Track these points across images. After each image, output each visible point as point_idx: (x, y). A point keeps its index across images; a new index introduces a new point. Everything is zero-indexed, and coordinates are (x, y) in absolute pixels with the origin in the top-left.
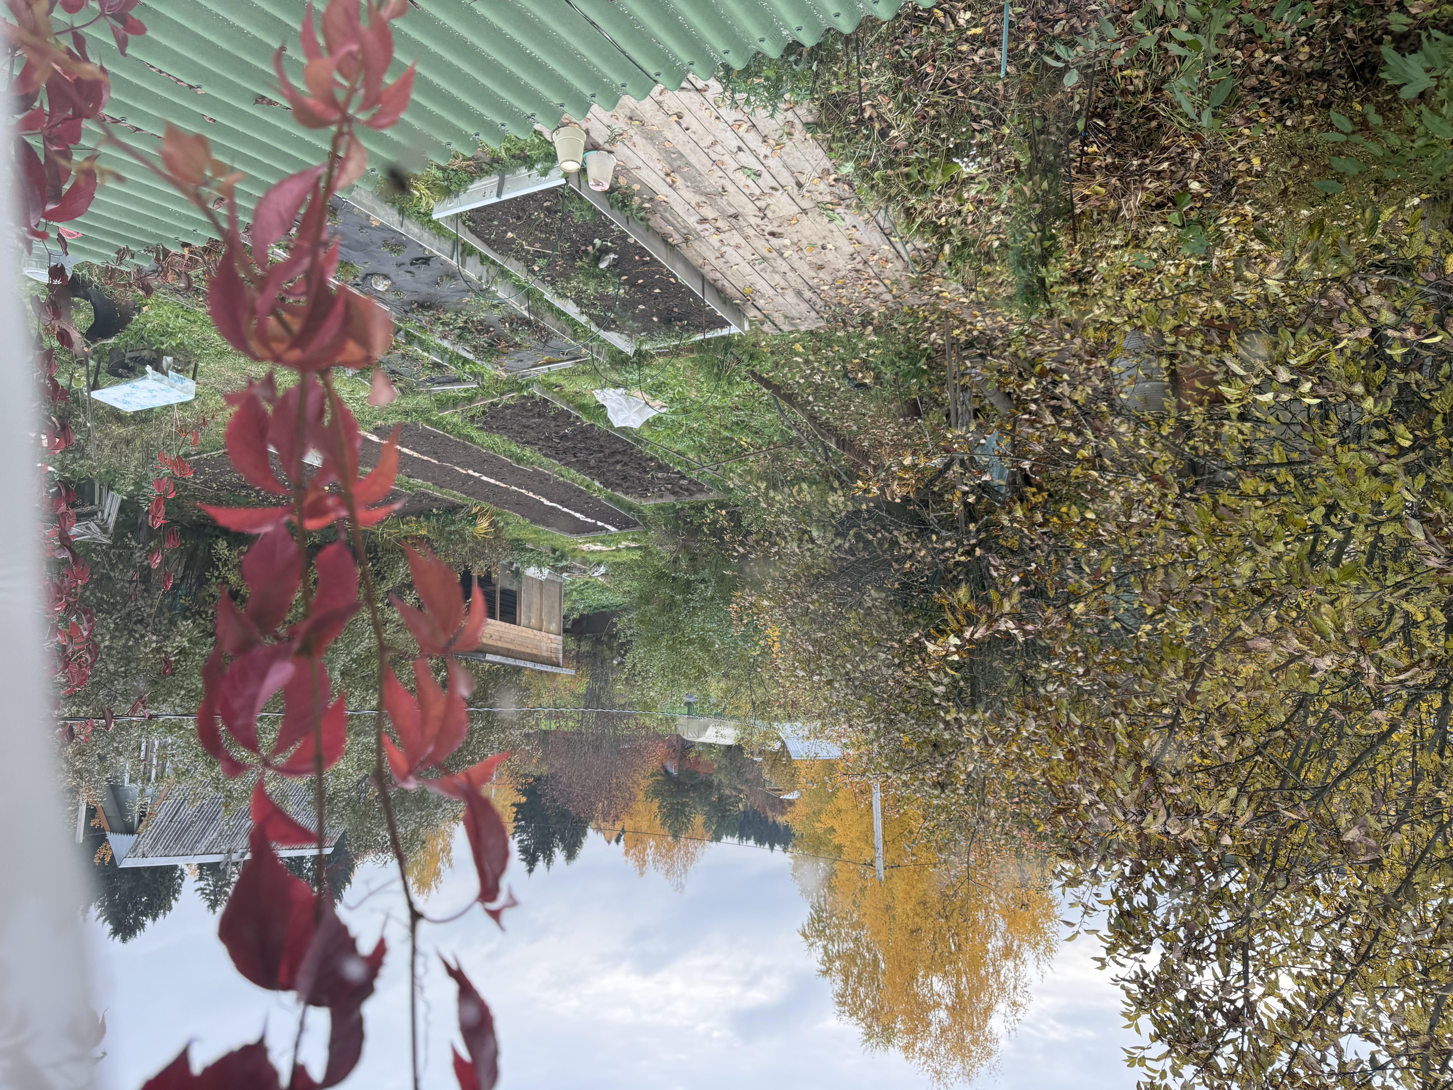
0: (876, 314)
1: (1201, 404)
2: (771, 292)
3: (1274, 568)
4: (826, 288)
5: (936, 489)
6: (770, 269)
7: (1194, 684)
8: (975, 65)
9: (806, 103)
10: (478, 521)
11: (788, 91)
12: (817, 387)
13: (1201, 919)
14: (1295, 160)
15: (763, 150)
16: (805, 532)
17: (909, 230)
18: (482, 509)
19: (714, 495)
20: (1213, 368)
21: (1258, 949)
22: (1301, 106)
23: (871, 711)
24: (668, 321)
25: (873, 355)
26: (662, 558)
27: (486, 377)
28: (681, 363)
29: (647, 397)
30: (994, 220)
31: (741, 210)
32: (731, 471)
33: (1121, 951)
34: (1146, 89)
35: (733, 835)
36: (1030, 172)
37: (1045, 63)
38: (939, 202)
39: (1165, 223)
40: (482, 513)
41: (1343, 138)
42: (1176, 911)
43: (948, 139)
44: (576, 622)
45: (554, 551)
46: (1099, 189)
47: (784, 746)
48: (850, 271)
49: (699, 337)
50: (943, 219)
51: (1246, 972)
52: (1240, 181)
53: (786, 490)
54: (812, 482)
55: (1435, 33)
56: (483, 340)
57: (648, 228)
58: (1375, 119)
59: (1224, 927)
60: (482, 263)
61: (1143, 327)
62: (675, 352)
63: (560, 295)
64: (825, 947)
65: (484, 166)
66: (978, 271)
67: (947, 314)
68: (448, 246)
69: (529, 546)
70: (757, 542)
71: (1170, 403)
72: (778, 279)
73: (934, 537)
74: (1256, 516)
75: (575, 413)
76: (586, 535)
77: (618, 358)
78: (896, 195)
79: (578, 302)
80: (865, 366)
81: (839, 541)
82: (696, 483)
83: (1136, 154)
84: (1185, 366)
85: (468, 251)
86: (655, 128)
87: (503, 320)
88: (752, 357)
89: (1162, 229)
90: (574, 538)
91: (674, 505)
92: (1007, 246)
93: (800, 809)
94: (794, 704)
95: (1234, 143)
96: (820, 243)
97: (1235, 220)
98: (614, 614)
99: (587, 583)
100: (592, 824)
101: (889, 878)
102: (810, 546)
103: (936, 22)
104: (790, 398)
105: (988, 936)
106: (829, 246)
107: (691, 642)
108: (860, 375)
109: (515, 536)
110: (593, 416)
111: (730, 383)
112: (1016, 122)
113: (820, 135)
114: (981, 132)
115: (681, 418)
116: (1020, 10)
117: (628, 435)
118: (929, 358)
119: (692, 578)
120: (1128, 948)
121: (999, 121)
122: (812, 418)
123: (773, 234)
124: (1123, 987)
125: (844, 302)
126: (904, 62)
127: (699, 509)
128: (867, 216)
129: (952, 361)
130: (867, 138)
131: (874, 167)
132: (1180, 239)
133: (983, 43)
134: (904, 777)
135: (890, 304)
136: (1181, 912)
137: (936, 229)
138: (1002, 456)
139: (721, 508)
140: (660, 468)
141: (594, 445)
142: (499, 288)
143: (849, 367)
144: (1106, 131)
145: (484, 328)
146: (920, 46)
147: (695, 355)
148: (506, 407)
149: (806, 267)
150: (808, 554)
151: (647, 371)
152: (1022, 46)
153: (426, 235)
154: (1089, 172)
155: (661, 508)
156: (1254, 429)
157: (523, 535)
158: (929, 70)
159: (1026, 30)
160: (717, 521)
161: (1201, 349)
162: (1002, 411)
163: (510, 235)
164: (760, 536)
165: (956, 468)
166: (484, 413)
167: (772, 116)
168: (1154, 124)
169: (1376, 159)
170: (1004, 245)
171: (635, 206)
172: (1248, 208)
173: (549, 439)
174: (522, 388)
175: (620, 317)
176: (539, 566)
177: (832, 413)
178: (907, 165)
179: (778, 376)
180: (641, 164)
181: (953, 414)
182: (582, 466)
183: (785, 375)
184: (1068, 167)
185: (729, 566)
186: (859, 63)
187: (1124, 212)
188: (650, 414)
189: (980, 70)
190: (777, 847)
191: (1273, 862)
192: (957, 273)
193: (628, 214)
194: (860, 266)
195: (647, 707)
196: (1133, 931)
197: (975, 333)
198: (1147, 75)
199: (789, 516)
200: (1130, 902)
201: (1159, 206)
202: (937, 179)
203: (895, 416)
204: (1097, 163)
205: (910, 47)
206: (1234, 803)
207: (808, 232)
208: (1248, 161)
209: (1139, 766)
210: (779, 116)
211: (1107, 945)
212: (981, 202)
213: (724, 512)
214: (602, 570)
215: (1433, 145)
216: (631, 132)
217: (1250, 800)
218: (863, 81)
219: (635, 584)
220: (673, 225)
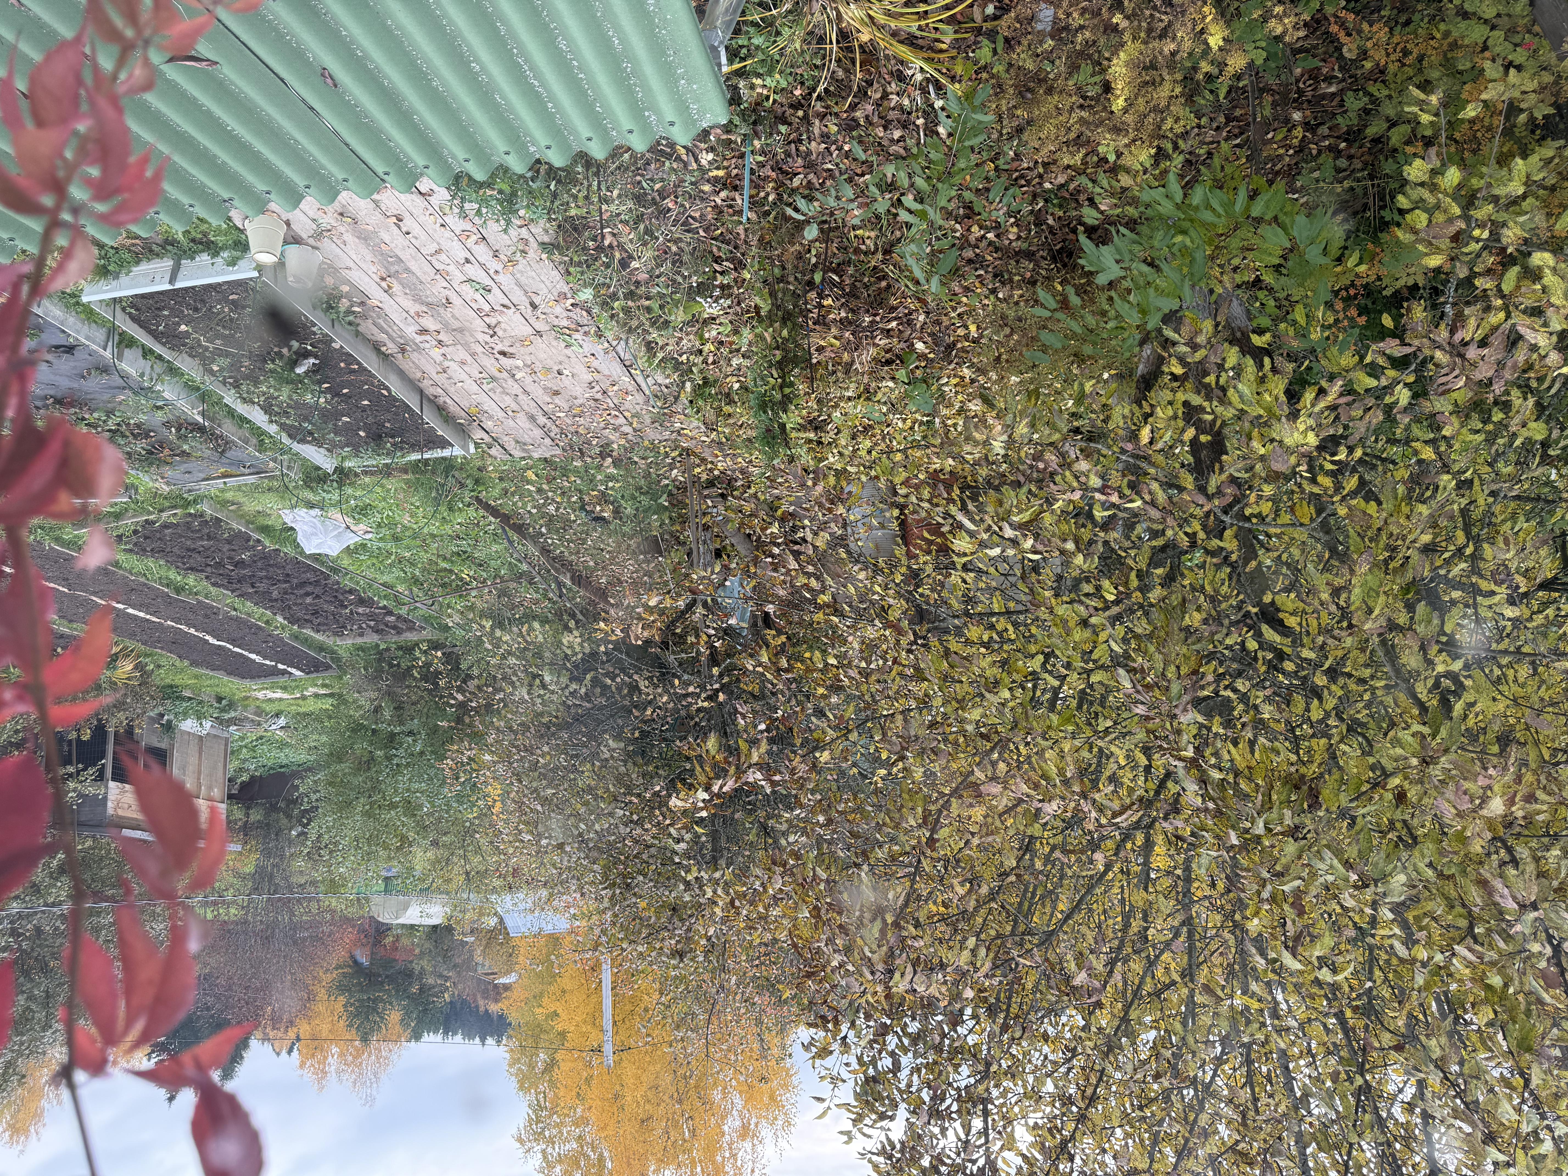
0: (615, 446)
1: (929, 552)
2: (501, 414)
3: (1001, 713)
4: (562, 415)
5: (678, 631)
6: (499, 390)
7: (933, 831)
8: (716, 206)
9: (542, 222)
10: (119, 663)
11: (523, 207)
12: (551, 519)
13: (943, 1078)
14: (1007, 330)
15: (494, 265)
16: (535, 676)
17: (650, 364)
18: (125, 648)
19: (427, 634)
20: (941, 520)
21: (997, 1103)
22: (1011, 281)
23: (606, 877)
24: (377, 437)
25: (612, 488)
26: (360, 707)
27: (141, 490)
28: (391, 484)
29: (349, 521)
30: (735, 362)
31: (467, 324)
32: (449, 606)
33: (867, 1121)
34: (877, 249)
35: (436, 1031)
36: (771, 318)
37: (784, 214)
38: (681, 339)
39: (893, 379)
40: (125, 654)
41: (1048, 314)
42: (918, 1070)
43: (690, 276)
44: (244, 786)
45: (219, 699)
46: (833, 341)
47: (501, 921)
48: (588, 400)
49: (415, 456)
50: (685, 357)
51: (986, 1129)
52: (959, 345)
53: (515, 629)
54: (544, 621)
55: (1123, 230)
56: (140, 446)
57: (358, 334)
58: (1075, 300)
59: (963, 1084)
60: (144, 356)
61: (877, 477)
62: (387, 471)
63: (244, 400)
64: (544, 1152)
65: (154, 247)
66: (719, 411)
67: (688, 452)
68: (100, 334)
69: (187, 693)
70: (479, 688)
71: (900, 552)
72: (508, 401)
73: (677, 682)
74: (984, 664)
75: (255, 536)
76: (263, 680)
77: (314, 474)
78: (637, 328)
79: (267, 409)
80: (604, 498)
81: (574, 686)
82: (405, 620)
83: (868, 311)
84: (916, 517)
85: (126, 342)
86: (370, 228)
87: (167, 425)
88: (477, 482)
89: (891, 384)
90: (247, 683)
91: (377, 645)
92: (747, 389)
93: (517, 994)
94: (516, 872)
95: (954, 309)
96: (556, 368)
97: (954, 381)
98: (295, 774)
99: (261, 738)
100: (258, 1034)
101: (618, 1063)
102: (542, 692)
103: (679, 159)
104: (520, 529)
105: (723, 1118)
106: (566, 372)
107: (393, 806)
108: (598, 508)
109: (168, 681)
110: (279, 541)
111: (451, 509)
112: (756, 267)
113: (557, 257)
114: (722, 273)
115: (390, 546)
116: (761, 159)
117: (323, 563)
118: (670, 494)
119: (398, 730)
120: (874, 1117)
121: (740, 265)
122: (545, 551)
123: (503, 353)
124: (870, 1161)
125: (581, 431)
126: (646, 194)
127: (408, 649)
128: (606, 345)
129: (693, 500)
130: (607, 266)
131: (614, 297)
132: (906, 395)
133: (725, 186)
134: (640, 948)
135: (630, 437)
136: (924, 1071)
137: (677, 365)
138: (747, 599)
139: (436, 648)
140: (362, 602)
141: (279, 574)
142: (166, 387)
143: (587, 499)
144: (840, 286)
145: (142, 431)
146: (662, 180)
147: (410, 476)
148: (165, 526)
149: (541, 392)
150: (539, 701)
151: (350, 491)
152: (762, 194)
153: (71, 320)
154: (825, 324)
155: (361, 648)
156: (977, 579)
157: (178, 680)
158: (670, 205)
159: (766, 179)
160: (431, 665)
161: (929, 501)
162: (743, 552)
163: (183, 328)
164: (483, 681)
165: (700, 610)
166: (135, 532)
167: (505, 231)
168: (884, 284)
169: (1074, 336)
170: (744, 388)
171: (342, 309)
172: (966, 371)
173: (220, 565)
174: (188, 504)
175: (319, 429)
176: (199, 718)
177: (567, 547)
178: (648, 299)
179: (507, 505)
180: (352, 265)
181: (695, 553)
182: (263, 599)
183: (514, 504)
184: (806, 317)
185: (444, 716)
186: (599, 189)
187: (857, 365)
188: (352, 540)
189: (721, 212)
190: (490, 1041)
191: (1008, 1011)
192: (698, 412)
193: (334, 316)
194: (599, 396)
195: (334, 887)
196: (879, 1098)
197: (716, 473)
198: (877, 237)
199: (518, 658)
200: (875, 1068)
201: (889, 362)
202: (679, 316)
203: (634, 552)
204: (832, 316)
205: (652, 180)
206: (974, 952)
207: (542, 356)
208: (966, 327)
209: (884, 921)
210: (513, 232)
211: (853, 1116)
212: (721, 343)
213: (439, 654)
214: (282, 721)
215: (1122, 328)
216: (342, 229)
217: (988, 949)
218: (604, 207)
219: (324, 738)
220: (387, 333)
